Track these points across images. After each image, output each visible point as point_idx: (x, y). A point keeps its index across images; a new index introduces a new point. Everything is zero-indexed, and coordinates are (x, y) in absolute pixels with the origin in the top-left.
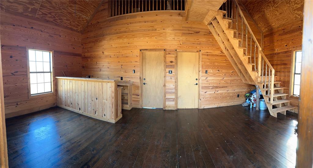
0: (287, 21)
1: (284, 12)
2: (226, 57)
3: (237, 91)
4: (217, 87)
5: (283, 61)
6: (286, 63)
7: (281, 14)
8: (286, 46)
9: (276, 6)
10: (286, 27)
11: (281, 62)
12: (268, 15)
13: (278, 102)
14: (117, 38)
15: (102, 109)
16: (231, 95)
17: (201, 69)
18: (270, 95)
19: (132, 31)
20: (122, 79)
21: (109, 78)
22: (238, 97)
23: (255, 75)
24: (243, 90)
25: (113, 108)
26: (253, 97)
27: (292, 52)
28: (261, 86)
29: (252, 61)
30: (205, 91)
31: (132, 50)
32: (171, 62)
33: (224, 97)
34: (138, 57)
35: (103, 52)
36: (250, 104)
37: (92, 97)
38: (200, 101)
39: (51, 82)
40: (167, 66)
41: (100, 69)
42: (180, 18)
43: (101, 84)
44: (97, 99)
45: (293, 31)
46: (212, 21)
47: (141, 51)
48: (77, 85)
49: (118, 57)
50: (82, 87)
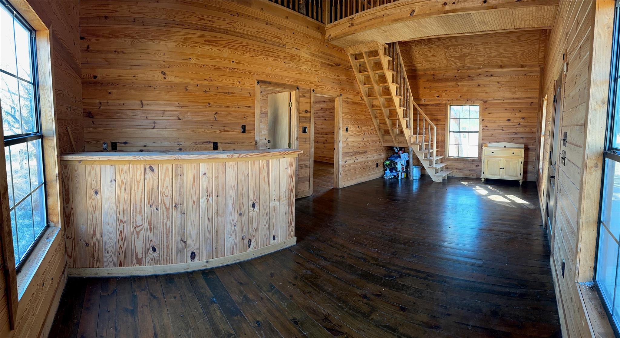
0: (439, 66)
1: (439, 55)
2: (366, 106)
3: (376, 158)
4: (356, 153)
5: (434, 115)
6: (439, 118)
7: (433, 56)
8: (438, 97)
9: (431, 46)
10: (437, 72)
11: (431, 116)
12: (416, 52)
13: (439, 166)
14: (205, 41)
15: (267, 227)
16: (370, 164)
17: (341, 125)
18: (431, 158)
19: (241, 35)
20: (215, 147)
21: (180, 147)
22: (377, 166)
23: (408, 133)
24: (381, 156)
25: (291, 212)
26: (400, 164)
27: (446, 105)
28: (416, 149)
29: (406, 115)
30: (345, 159)
31: (239, 80)
32: (306, 112)
33: (364, 168)
34: (252, 96)
35: (164, 74)
36: (398, 174)
37: (241, 205)
38: (340, 176)
39: (47, 180)
40: (301, 119)
41: (154, 123)
42: (319, 35)
43: (265, 164)
44: (254, 205)
45: (446, 80)
46: (366, 52)
47: (258, 83)
48: (182, 180)
49: (206, 91)
50: (204, 181)
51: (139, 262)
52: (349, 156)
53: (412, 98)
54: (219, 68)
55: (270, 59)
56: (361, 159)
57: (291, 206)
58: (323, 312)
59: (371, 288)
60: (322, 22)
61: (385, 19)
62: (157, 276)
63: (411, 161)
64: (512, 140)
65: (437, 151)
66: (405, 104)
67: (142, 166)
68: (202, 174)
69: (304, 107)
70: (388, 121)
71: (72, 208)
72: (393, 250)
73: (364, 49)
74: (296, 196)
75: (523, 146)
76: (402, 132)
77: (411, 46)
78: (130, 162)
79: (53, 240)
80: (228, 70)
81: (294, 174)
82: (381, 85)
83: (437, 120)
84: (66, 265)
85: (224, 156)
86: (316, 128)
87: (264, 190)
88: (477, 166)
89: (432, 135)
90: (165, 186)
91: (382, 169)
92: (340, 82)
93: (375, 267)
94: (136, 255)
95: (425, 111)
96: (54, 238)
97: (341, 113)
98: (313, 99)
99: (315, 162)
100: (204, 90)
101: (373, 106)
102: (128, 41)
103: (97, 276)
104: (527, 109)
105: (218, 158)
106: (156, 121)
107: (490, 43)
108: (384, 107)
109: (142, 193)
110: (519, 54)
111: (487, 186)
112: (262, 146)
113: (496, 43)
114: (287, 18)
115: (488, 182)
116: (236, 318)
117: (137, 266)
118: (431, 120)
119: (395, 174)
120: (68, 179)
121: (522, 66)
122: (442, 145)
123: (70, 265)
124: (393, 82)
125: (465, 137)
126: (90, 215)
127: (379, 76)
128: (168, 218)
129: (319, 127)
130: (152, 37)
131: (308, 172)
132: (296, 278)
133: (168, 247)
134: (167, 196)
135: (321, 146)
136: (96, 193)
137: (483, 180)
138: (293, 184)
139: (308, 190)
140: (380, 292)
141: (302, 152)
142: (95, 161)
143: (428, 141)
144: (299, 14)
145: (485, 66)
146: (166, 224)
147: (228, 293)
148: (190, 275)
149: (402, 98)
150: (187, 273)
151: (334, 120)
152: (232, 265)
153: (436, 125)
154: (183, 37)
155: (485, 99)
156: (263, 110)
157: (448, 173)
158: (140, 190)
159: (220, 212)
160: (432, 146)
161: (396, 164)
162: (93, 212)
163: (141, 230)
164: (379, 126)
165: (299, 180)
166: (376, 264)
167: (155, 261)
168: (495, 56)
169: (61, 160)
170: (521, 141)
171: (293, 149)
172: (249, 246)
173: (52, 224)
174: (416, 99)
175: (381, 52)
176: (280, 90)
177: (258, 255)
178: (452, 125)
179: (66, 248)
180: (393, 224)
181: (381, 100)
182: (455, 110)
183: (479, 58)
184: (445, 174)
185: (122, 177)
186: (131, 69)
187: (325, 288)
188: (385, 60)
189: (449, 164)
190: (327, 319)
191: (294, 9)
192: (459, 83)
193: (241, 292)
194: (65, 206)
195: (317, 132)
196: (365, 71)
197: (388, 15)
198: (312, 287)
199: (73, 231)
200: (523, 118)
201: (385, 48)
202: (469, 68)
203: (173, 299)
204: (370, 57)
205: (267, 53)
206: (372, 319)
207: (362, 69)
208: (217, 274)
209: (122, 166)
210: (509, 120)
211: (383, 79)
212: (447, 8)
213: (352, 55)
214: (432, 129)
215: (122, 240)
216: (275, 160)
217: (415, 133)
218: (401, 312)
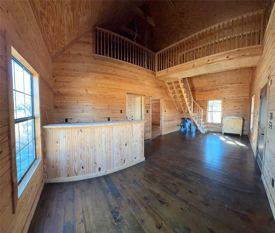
0: (204, 85)
1: (204, 81)
2: (173, 102)
3: (177, 122)
5: (202, 105)
7: (202, 82)
8: (203, 97)
9: (201, 78)
10: (203, 88)
11: (200, 105)
12: (194, 81)
13: (204, 126)
14: (104, 78)
15: (132, 154)
16: (175, 125)
17: (163, 109)
18: (200, 123)
19: (119, 76)
20: (109, 119)
21: (94, 120)
22: (178, 126)
23: (191, 112)
24: (180, 122)
25: (143, 147)
26: (187, 125)
27: (207, 101)
28: (194, 119)
29: (190, 105)
30: (165, 123)
31: (119, 93)
32: (148, 104)
33: (172, 127)
34: (124, 99)
35: (87, 91)
36: (186, 129)
37: (120, 145)
38: (163, 130)
39: (36, 137)
40: (146, 107)
41: (83, 110)
42: (153, 76)
43: (131, 127)
44: (126, 145)
45: (207, 91)
46: (173, 82)
47: (127, 94)
48: (94, 135)
49: (104, 97)
50: (104, 135)
51: (76, 174)
52: (166, 122)
53: (193, 99)
54: (110, 88)
55: (132, 85)
56: (171, 123)
57: (143, 144)
58: (157, 192)
59: (177, 180)
60: (154, 71)
61: (182, 69)
62: (84, 180)
63: (192, 124)
64: (237, 115)
65: (203, 120)
66: (190, 101)
67: (77, 130)
68: (103, 132)
69: (147, 103)
70: (182, 108)
71: (47, 150)
72: (185, 163)
73: (172, 81)
74: (144, 139)
75: (242, 118)
76: (188, 112)
77: (192, 79)
78: (72, 128)
79: (37, 166)
80: (114, 89)
81: (143, 130)
82: (180, 94)
83: (203, 107)
84: (44, 177)
85: (112, 124)
86: (152, 111)
87: (131, 138)
88: (220, 127)
89: (201, 113)
90: (87, 138)
91: (180, 127)
92: (162, 93)
93: (178, 170)
94: (75, 171)
95: (198, 103)
96: (38, 164)
97: (163, 105)
98: (151, 100)
99: (152, 124)
100: (103, 97)
101: (176, 102)
102: (72, 78)
103: (58, 182)
104: (243, 101)
105: (109, 125)
106: (83, 109)
107: (227, 74)
108: (181, 102)
109: (77, 142)
110: (240, 78)
111: (225, 136)
112: (130, 118)
113: (230, 74)
114: (139, 70)
115: (226, 134)
116: (119, 198)
117: (75, 176)
118: (201, 107)
119: (185, 129)
120: (45, 137)
121: (241, 83)
122: (205, 117)
123: (45, 177)
124: (185, 93)
125: (215, 114)
126: (54, 153)
127: (179, 91)
128: (89, 153)
129: (154, 110)
130: (82, 76)
131: (149, 129)
132: (145, 176)
133: (89, 166)
134: (88, 143)
135: (154, 117)
136: (57, 143)
137: (223, 133)
138: (143, 135)
139: (149, 136)
140: (180, 182)
141: (147, 121)
142: (57, 128)
143: (199, 116)
144: (144, 68)
145: (224, 84)
146: (88, 156)
147: (115, 186)
148: (98, 178)
149: (188, 98)
150: (97, 177)
151: (160, 107)
152: (117, 172)
153: (203, 109)
154: (95, 76)
155: (224, 98)
156: (130, 104)
157: (208, 129)
158: (76, 140)
159: (111, 149)
160: (201, 118)
161: (185, 125)
162: (56, 151)
163: (77, 159)
164: (178, 109)
165: (146, 132)
166: (178, 169)
167: (83, 173)
168: (229, 80)
169: (42, 128)
170: (241, 116)
171: (143, 120)
172: (124, 163)
173: (37, 158)
174: (194, 99)
175: (180, 82)
176: (137, 96)
177: (129, 166)
178: (209, 109)
179: (44, 169)
180: (185, 151)
181: (180, 100)
182: (210, 102)
183: (221, 81)
184: (207, 130)
185: (69, 135)
186: (73, 89)
187: (157, 180)
188: (181, 85)
189: (209, 125)
190: (158, 196)
191: (142, 66)
192: (213, 92)
193: (121, 185)
194: (44, 149)
195: (153, 112)
196: (173, 89)
197: (183, 68)
198: (152, 180)
199: (47, 161)
200: (241, 106)
201: (182, 80)
202: (217, 85)
203: (91, 191)
204: (175, 83)
205: (131, 82)
206: (177, 196)
207: (172, 88)
208: (110, 177)
209: (69, 130)
210: (235, 106)
211: (181, 92)
212: (209, 62)
213: (167, 83)
214: (201, 111)
215: (69, 164)
216: (135, 125)
217: (194, 112)
218: (190, 193)
